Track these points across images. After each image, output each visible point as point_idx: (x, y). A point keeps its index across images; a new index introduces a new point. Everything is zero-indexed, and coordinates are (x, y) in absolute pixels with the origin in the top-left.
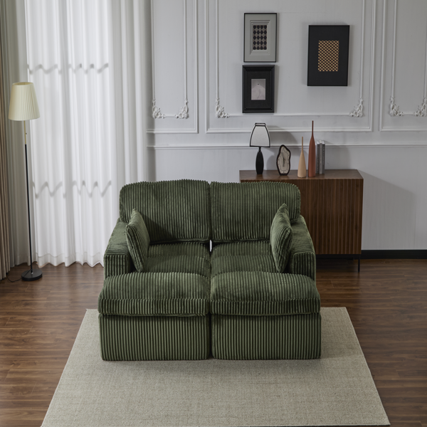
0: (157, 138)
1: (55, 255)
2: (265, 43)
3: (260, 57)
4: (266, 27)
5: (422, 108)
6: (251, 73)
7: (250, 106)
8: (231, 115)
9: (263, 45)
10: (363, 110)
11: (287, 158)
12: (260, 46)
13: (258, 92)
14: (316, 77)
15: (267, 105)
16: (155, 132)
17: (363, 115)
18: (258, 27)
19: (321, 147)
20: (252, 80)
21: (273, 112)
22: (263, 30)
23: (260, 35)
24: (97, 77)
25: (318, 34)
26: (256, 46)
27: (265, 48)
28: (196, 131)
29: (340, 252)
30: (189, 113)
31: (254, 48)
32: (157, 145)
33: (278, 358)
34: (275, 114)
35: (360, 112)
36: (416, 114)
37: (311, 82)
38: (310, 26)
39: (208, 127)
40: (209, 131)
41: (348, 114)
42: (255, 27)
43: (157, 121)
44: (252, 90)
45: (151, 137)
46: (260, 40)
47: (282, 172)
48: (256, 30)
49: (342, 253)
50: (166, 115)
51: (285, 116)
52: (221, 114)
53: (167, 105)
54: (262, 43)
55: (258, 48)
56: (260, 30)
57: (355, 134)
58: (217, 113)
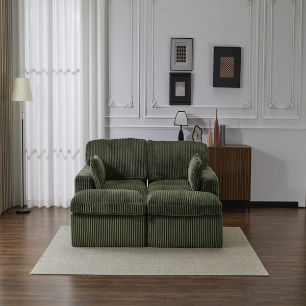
0: (111, 120)
1: (40, 200)
2: (185, 58)
3: (181, 67)
4: (185, 47)
5: (291, 103)
6: (176, 78)
7: (175, 100)
8: (161, 106)
9: (184, 59)
10: (251, 104)
11: (200, 134)
12: (181, 59)
13: (180, 91)
14: (219, 81)
15: (186, 100)
16: (110, 117)
17: (251, 108)
18: (180, 47)
19: (222, 127)
20: (176, 82)
21: (190, 105)
22: (184, 49)
23: (181, 52)
24: (72, 77)
25: (220, 52)
26: (179, 60)
27: (185, 61)
28: (138, 117)
29: (236, 198)
30: (133, 104)
31: (178, 61)
32: (111, 126)
33: (193, 247)
34: (191, 106)
35: (248, 106)
36: (286, 107)
37: (216, 84)
38: (215, 47)
39: (146, 114)
40: (146, 117)
41: (241, 107)
42: (178, 47)
43: (111, 109)
44: (176, 89)
45: (107, 120)
46: (181, 56)
48: (179, 49)
49: (237, 199)
50: (118, 105)
51: (198, 108)
52: (155, 105)
53: (119, 98)
54: (182, 58)
55: (180, 61)
56: (181, 49)
57: (246, 121)
58: (152, 104)
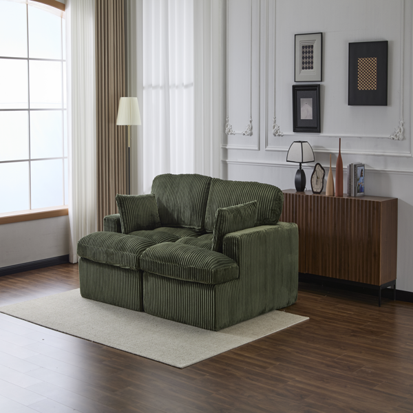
0: (229, 151)
2: (312, 63)
3: (309, 76)
4: (312, 46)
6: (301, 91)
8: (284, 133)
9: (310, 65)
10: (403, 133)
11: (321, 176)
12: (307, 65)
13: (307, 112)
14: (357, 97)
15: (314, 126)
16: (227, 147)
17: (403, 139)
18: (306, 47)
21: (320, 132)
22: (311, 49)
23: (308, 55)
25: (357, 51)
26: (305, 65)
27: (312, 68)
28: (257, 148)
30: (252, 131)
31: (303, 68)
32: (229, 160)
34: (321, 134)
35: (400, 135)
37: (352, 101)
38: (350, 44)
39: (267, 144)
40: (267, 149)
41: (388, 136)
42: (303, 47)
43: (229, 136)
45: (225, 151)
46: (308, 60)
47: (315, 190)
48: (305, 50)
50: (236, 132)
52: (277, 132)
54: (309, 63)
55: (306, 68)
56: (308, 50)
57: (396, 159)
58: (273, 131)
